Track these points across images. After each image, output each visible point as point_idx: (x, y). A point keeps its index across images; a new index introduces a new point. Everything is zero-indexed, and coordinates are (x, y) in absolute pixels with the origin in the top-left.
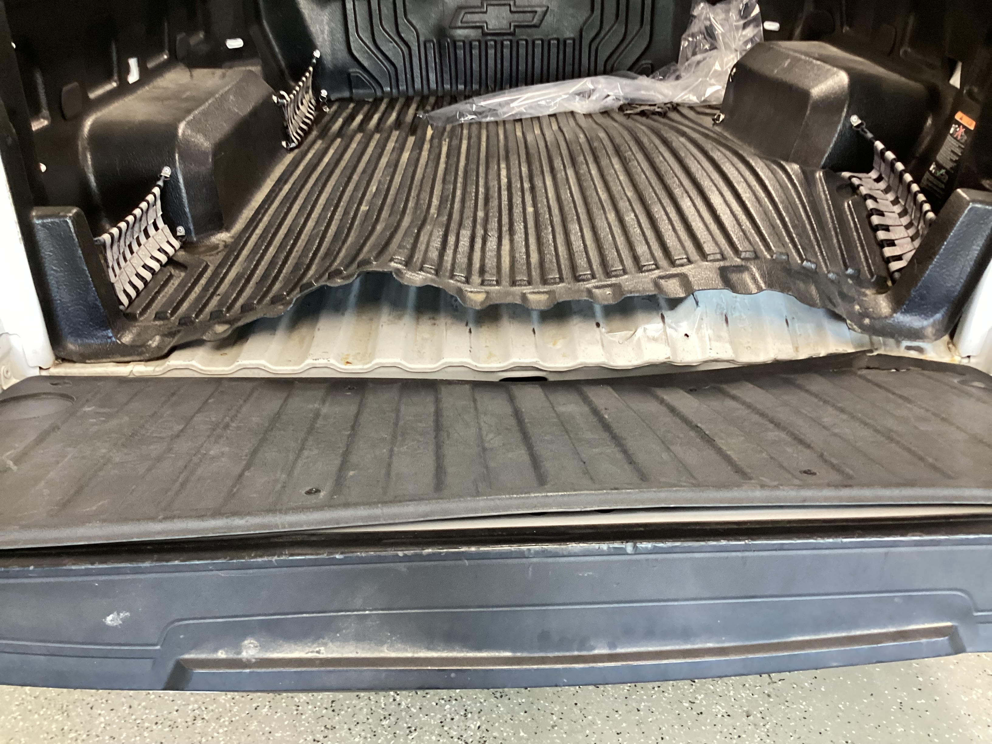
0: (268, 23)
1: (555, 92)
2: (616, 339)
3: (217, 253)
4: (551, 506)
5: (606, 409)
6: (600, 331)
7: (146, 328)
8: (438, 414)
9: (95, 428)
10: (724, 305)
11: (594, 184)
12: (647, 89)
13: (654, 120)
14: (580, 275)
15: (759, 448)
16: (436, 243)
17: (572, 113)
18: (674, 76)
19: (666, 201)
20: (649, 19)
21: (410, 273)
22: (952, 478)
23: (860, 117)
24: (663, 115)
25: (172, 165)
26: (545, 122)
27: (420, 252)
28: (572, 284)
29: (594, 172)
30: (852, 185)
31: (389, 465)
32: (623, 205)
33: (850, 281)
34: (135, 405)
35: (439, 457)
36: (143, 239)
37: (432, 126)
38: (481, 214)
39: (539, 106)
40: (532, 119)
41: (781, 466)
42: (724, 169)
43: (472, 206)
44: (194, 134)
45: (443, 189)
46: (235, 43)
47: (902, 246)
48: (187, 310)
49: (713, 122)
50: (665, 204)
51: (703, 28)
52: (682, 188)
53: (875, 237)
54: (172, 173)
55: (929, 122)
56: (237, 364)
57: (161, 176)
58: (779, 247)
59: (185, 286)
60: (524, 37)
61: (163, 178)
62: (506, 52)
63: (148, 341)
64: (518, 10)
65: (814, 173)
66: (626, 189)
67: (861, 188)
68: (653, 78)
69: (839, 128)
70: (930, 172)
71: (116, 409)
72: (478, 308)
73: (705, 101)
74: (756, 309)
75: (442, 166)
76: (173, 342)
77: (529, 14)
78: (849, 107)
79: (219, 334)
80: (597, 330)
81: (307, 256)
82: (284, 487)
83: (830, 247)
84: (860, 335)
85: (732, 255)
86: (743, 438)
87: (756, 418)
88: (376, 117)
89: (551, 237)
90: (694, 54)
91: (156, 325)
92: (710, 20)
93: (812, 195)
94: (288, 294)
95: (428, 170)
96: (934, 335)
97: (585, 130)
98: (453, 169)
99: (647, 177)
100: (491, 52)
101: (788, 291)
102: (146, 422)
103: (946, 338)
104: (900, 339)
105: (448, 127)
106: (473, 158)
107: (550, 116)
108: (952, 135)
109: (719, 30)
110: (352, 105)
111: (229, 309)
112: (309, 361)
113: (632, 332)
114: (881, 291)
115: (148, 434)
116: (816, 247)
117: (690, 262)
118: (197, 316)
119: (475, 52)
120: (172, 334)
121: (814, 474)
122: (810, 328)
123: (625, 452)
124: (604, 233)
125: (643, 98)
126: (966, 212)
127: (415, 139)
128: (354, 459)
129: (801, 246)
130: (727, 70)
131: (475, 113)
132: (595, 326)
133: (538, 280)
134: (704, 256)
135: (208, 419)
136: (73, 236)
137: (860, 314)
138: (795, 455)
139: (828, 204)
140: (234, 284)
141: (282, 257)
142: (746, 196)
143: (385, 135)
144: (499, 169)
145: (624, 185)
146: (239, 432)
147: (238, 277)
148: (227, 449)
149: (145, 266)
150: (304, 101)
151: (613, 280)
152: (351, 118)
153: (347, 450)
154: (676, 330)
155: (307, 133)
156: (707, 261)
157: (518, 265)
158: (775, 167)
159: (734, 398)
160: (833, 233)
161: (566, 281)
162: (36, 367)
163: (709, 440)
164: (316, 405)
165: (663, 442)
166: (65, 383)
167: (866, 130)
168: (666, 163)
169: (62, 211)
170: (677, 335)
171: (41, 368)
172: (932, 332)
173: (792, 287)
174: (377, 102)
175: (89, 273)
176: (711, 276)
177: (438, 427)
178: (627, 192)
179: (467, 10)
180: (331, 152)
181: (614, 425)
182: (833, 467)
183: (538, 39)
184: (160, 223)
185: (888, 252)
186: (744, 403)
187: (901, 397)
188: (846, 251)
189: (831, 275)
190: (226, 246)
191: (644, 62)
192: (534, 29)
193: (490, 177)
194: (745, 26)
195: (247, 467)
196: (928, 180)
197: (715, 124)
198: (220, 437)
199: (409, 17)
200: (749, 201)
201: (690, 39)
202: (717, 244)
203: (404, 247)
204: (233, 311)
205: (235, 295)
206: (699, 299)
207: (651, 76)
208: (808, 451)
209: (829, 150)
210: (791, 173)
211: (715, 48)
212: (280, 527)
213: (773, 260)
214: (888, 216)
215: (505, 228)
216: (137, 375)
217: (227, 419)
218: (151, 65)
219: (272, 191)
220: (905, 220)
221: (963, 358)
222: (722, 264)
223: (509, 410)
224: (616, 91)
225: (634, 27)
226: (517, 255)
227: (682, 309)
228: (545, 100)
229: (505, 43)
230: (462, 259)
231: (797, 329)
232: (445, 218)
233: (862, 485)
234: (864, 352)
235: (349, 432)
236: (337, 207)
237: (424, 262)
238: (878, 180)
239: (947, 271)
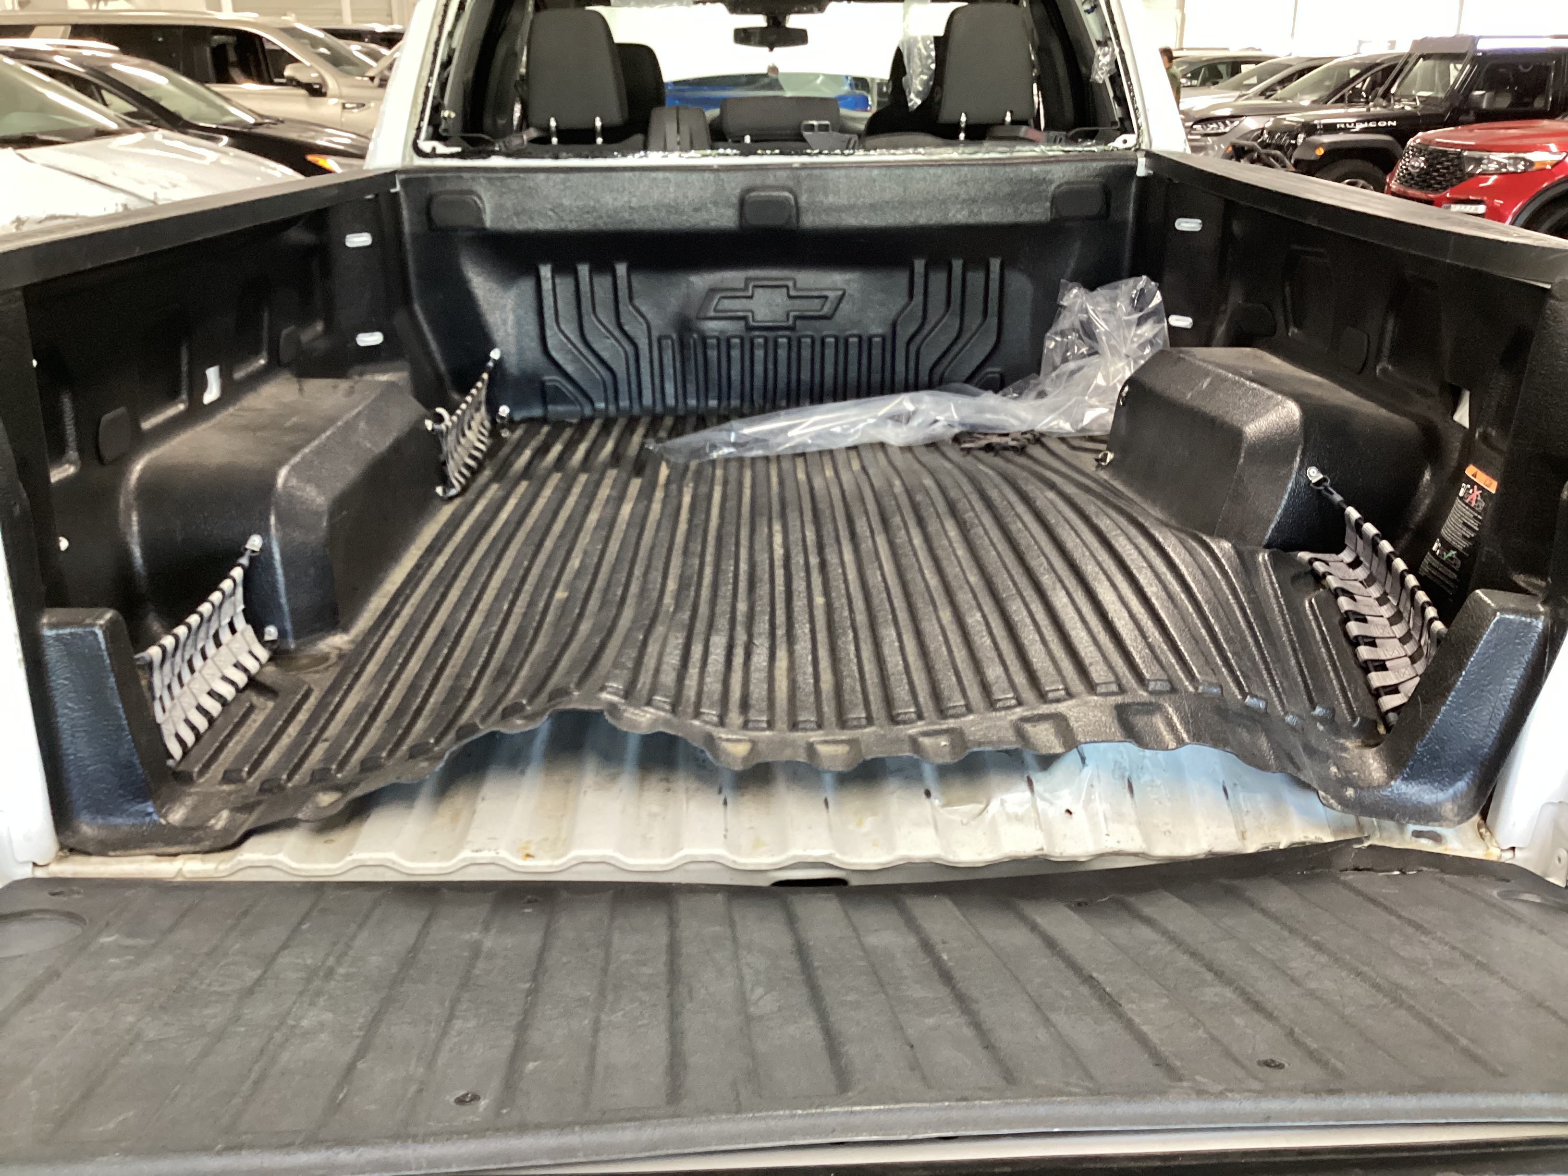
0: (422, 307)
1: (855, 416)
2: (956, 818)
3: (327, 669)
4: (858, 1130)
5: (944, 943)
6: (932, 806)
7: (206, 798)
8: (673, 949)
9: (118, 975)
10: (1126, 764)
11: (918, 560)
12: (993, 410)
13: (1008, 460)
14: (899, 714)
15: (1191, 1020)
16: (673, 659)
17: (882, 445)
18: (1034, 394)
19: (1029, 593)
20: (996, 308)
21: (631, 710)
22: (1502, 1075)
23: (1322, 470)
24: (1021, 450)
25: (264, 532)
26: (841, 459)
27: (647, 672)
28: (887, 727)
29: (918, 541)
30: (1314, 573)
31: (593, 1049)
32: (964, 598)
33: (1321, 728)
34: (184, 935)
35: (675, 1035)
36: (211, 649)
37: (668, 462)
38: (742, 607)
39: (833, 434)
40: (821, 453)
41: (1228, 1054)
42: (1117, 546)
43: (729, 594)
44: (302, 484)
45: (684, 564)
46: (370, 339)
47: (1396, 670)
48: (274, 767)
49: (1095, 463)
50: (1028, 599)
51: (1077, 325)
52: (1053, 575)
53: (1355, 655)
54: (264, 544)
55: (1427, 476)
56: (349, 858)
57: (246, 549)
58: (1207, 675)
59: (274, 725)
60: (809, 333)
61: (248, 553)
62: (782, 353)
63: (209, 820)
64: (800, 294)
65: (1254, 554)
66: (967, 571)
67: (1329, 578)
68: (1004, 395)
69: (1290, 485)
70: (1434, 553)
71: (153, 941)
72: (738, 767)
73: (1083, 429)
74: (1178, 771)
75: (683, 526)
76: (250, 821)
77: (817, 301)
78: (1303, 453)
79: (324, 808)
80: (926, 802)
81: (469, 676)
82: (420, 1091)
83: (1285, 673)
84: (1340, 814)
85: (1135, 686)
86: (1165, 1001)
87: (1183, 960)
88: (582, 448)
89: (852, 648)
90: (1065, 360)
91: (223, 791)
92: (1087, 312)
93: (1253, 589)
94: (438, 741)
95: (661, 534)
96: (1457, 815)
97: (903, 475)
98: (700, 532)
99: (999, 554)
100: (759, 353)
101: (1225, 746)
102: (201, 965)
103: (1477, 818)
104: (1403, 822)
105: (693, 464)
106: (731, 517)
107: (849, 448)
108: (1461, 498)
109: (1101, 326)
110: (545, 429)
111: (341, 766)
112: (466, 854)
113: (982, 806)
114: (1372, 742)
115: (204, 987)
116: (1264, 672)
117: (1070, 695)
118: (290, 778)
119: (735, 353)
120: (247, 808)
121: (1280, 1066)
122: (1261, 801)
123: (977, 1025)
124: (935, 643)
125: (988, 423)
126: (1492, 626)
127: (642, 483)
128: (536, 1037)
129: (1242, 672)
130: (1115, 386)
131: (734, 445)
132: (924, 796)
133: (833, 719)
134: (1091, 687)
135: (300, 961)
136: (102, 656)
137: (1339, 780)
138: (1249, 1031)
139: (1279, 603)
140: (351, 723)
141: (430, 676)
142: (1152, 590)
143: (596, 476)
144: (771, 535)
145: (964, 565)
146: (349, 984)
147: (360, 709)
148: (328, 1016)
149: (212, 693)
150: (473, 424)
151: (951, 723)
152: (543, 450)
153: (524, 1020)
154: (1051, 804)
155: (475, 472)
156: (1096, 694)
157: (800, 696)
158: (1194, 544)
159: (1148, 921)
160: (1289, 649)
161: (876, 722)
162: (26, 862)
163: (1111, 1004)
164: (475, 935)
165: (1038, 1007)
166: (73, 892)
167: (1331, 489)
168: (1026, 533)
169: (88, 617)
170: (1053, 811)
171: (35, 864)
172: (1452, 810)
173: (1231, 738)
174: (584, 424)
175: (125, 712)
176: (1104, 719)
177: (674, 974)
178: (968, 575)
179: (724, 294)
180: (512, 502)
181: (957, 974)
182: (1312, 1055)
183: (830, 336)
184: (240, 623)
185: (1377, 679)
186: (1165, 932)
187: (1410, 922)
188: (1312, 678)
189: (1289, 719)
190: (341, 657)
191: (989, 370)
192: (825, 322)
193: (757, 547)
194: (1140, 322)
195: (361, 1053)
196: (1430, 564)
197: (1099, 466)
198: (318, 993)
199: (637, 302)
200: (1157, 599)
201: (1058, 339)
202: (1111, 667)
203: (622, 666)
204: (347, 768)
205: (351, 742)
206: (1086, 755)
207: (1001, 393)
208: (1269, 1026)
209: (1277, 518)
210: (1220, 555)
211: (1096, 353)
212: (414, 1167)
213: (1198, 695)
214: (1372, 622)
215: (781, 632)
216: (189, 875)
217: (331, 961)
218: (239, 375)
219: (418, 566)
220: (1399, 630)
221: (1502, 850)
222: (1119, 699)
223: (786, 941)
224: (948, 414)
225: (973, 320)
226: (800, 678)
227: (1059, 770)
228: (841, 425)
229: (781, 340)
230: (713, 685)
231: (1243, 804)
232: (686, 616)
233: (1358, 1090)
234: (1349, 842)
235: (528, 985)
236: (517, 593)
237: (653, 691)
238: (1355, 564)
239: (1470, 715)
